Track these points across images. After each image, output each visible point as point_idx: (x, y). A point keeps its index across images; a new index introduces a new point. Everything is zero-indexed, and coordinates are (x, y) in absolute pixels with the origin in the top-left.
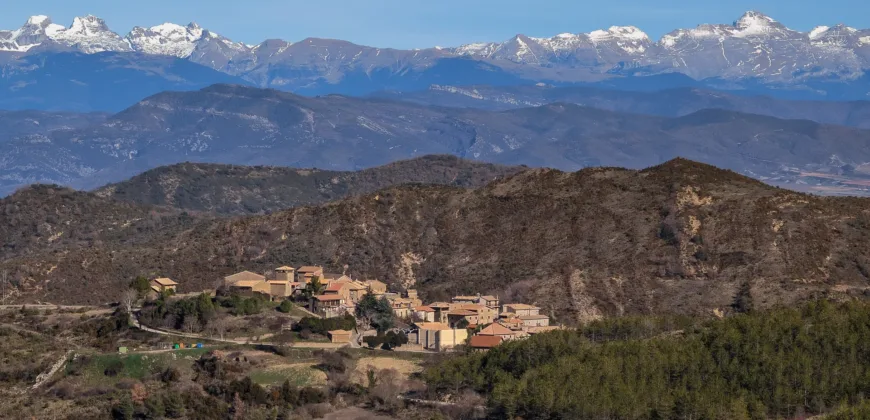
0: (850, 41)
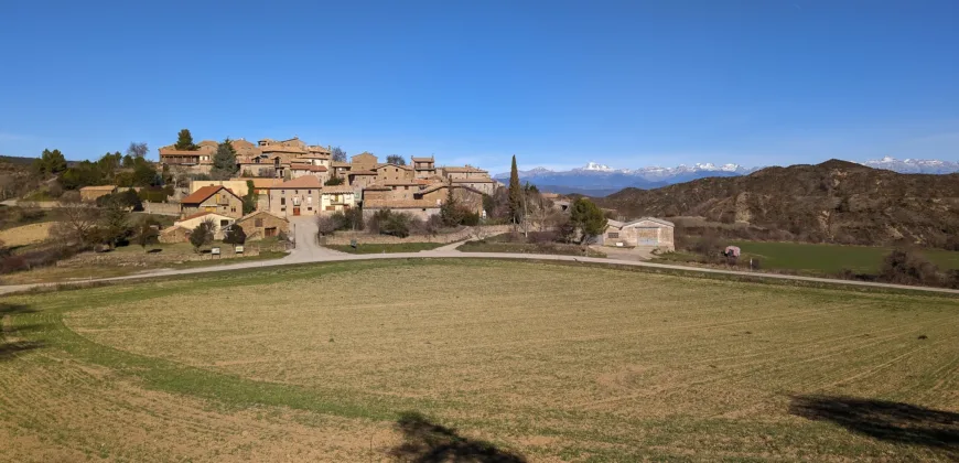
0: (917, 163)
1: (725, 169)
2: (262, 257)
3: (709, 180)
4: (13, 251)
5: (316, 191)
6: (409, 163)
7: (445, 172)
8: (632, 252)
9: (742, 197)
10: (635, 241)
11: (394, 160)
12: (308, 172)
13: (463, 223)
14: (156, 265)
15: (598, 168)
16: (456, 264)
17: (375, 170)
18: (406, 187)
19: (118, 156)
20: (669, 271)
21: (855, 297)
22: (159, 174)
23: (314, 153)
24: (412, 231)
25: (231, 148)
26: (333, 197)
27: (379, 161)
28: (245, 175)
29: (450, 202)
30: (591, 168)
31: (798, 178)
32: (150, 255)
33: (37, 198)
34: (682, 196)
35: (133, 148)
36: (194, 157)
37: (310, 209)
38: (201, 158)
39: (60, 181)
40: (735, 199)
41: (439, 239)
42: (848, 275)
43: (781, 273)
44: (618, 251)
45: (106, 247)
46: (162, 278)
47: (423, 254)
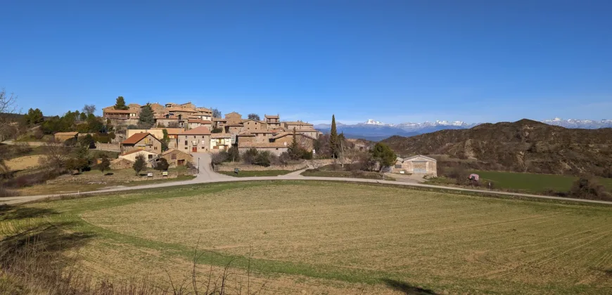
0: (575, 121)
1: (455, 124)
2: (179, 178)
3: (446, 131)
4: (15, 174)
5: (207, 136)
6: (262, 119)
7: (286, 125)
8: (411, 177)
9: (468, 142)
10: (412, 170)
11: (252, 117)
12: (199, 125)
13: (303, 158)
14: (112, 183)
15: (374, 123)
16: (303, 184)
17: (242, 123)
18: (264, 134)
19: (77, 113)
20: (438, 190)
21: (559, 207)
22: (105, 124)
23: (202, 112)
24: (272, 162)
25: (150, 109)
26: (218, 141)
27: (243, 118)
28: (160, 126)
29: (295, 144)
30: (369, 123)
31: (503, 130)
32: (107, 177)
33: (26, 139)
34: (429, 141)
35: (86, 108)
36: (126, 114)
37: (203, 148)
38: (131, 115)
39: (41, 129)
40: (464, 143)
41: (289, 168)
42: (551, 193)
43: (508, 191)
44: (402, 177)
45: (76, 172)
46: (123, 192)
47: (280, 177)
